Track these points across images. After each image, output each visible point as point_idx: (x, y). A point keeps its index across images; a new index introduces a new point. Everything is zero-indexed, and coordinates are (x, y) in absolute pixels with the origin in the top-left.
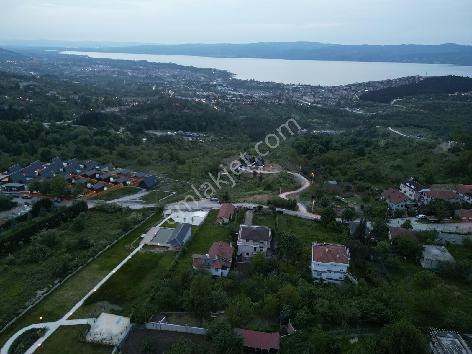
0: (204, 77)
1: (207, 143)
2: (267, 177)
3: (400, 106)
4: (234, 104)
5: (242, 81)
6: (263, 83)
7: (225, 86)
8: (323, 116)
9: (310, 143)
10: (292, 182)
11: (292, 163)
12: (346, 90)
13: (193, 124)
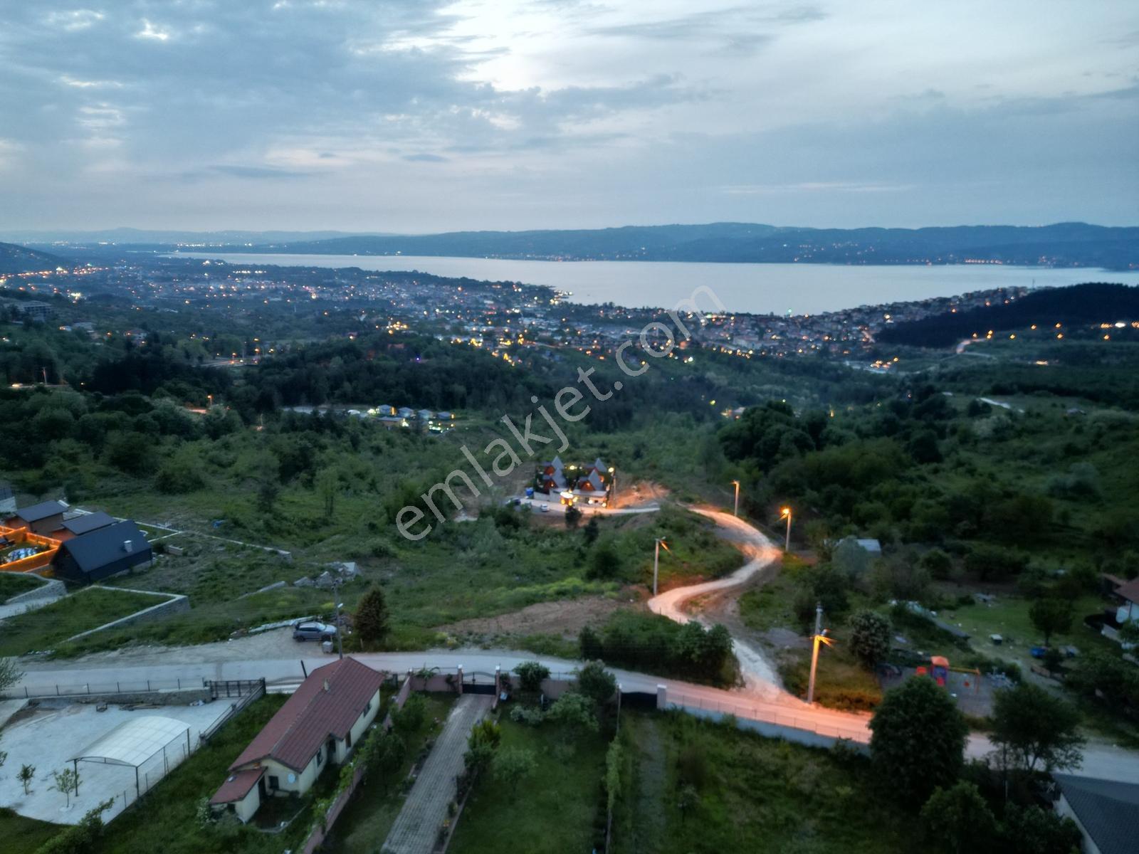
0: (494, 299)
1: (454, 435)
2: (616, 527)
3: (983, 355)
4: (557, 350)
5: (584, 307)
6: (635, 310)
7: (541, 318)
8: (788, 378)
9: (762, 425)
10: (705, 544)
11: (708, 481)
12: (839, 322)
13: (427, 387)
